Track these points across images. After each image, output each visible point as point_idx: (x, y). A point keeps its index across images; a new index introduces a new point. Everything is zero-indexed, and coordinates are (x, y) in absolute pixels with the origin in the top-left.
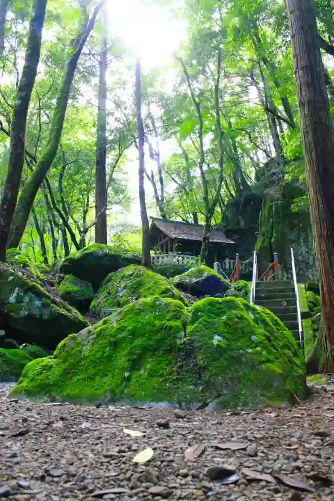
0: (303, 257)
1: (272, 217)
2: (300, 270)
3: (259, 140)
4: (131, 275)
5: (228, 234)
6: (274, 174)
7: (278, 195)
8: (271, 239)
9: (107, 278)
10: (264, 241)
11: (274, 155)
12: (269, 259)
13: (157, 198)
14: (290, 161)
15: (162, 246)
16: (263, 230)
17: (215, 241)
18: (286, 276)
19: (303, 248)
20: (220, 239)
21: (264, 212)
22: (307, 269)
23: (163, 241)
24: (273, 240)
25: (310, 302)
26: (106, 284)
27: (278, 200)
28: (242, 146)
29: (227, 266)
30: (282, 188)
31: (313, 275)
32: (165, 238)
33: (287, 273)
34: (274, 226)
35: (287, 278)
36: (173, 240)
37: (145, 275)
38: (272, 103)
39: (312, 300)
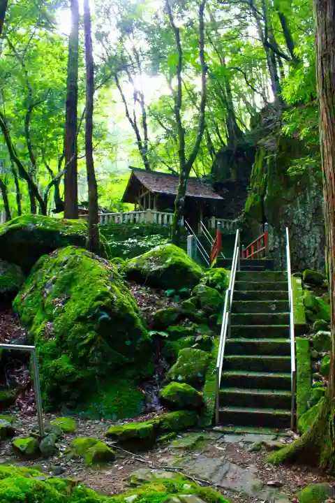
0: (299, 220)
1: (266, 172)
2: (294, 234)
3: (257, 82)
4: (65, 263)
5: (217, 188)
6: (270, 121)
7: (275, 147)
8: (263, 196)
9: (39, 262)
10: (255, 199)
11: (272, 99)
12: (260, 219)
13: (140, 145)
14: (290, 108)
15: (142, 199)
16: (255, 185)
17: (201, 196)
18: (278, 240)
19: (300, 210)
20: (206, 194)
21: (257, 166)
22: (303, 234)
23: (143, 194)
24: (265, 198)
25: (307, 308)
26: (36, 271)
27: (273, 153)
28: (237, 88)
29: (213, 226)
30: (279, 139)
31: (309, 242)
32: (145, 191)
33: (279, 237)
34: (268, 183)
35: (280, 243)
36: (153, 195)
37: (80, 266)
38: (272, 39)
39: (310, 303)
